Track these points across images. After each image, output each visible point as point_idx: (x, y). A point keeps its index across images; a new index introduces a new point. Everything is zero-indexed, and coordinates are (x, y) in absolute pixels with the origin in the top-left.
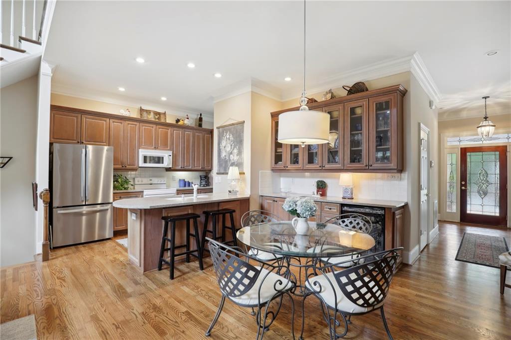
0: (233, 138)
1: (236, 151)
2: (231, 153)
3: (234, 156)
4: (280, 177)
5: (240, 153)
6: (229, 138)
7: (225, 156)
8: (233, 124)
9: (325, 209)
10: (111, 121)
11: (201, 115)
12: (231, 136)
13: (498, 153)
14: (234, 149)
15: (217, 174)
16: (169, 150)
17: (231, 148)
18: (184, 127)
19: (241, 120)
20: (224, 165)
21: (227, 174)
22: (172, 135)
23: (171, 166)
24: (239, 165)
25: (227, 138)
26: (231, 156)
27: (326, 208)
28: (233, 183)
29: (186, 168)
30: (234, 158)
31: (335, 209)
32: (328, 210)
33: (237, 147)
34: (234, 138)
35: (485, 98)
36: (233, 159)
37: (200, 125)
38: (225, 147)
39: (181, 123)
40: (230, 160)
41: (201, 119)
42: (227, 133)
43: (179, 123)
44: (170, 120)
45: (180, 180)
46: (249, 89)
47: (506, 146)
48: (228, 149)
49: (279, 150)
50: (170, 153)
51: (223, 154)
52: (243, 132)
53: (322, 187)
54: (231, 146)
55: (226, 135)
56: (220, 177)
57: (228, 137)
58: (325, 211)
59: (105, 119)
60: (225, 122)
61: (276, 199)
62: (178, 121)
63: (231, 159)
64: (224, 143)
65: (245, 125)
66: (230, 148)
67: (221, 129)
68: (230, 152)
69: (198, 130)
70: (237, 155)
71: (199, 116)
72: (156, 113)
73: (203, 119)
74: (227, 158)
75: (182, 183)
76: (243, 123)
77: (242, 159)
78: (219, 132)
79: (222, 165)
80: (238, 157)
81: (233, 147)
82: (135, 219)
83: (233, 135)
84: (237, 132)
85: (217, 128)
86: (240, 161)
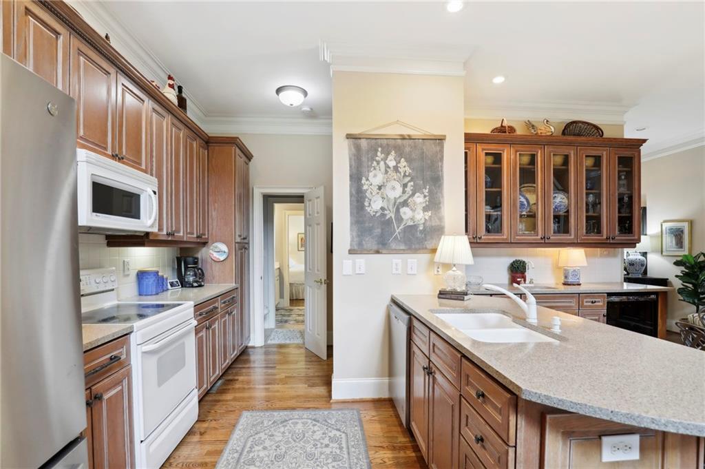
0: (408, 170)
1: (419, 199)
2: (405, 203)
3: (413, 210)
5: (434, 204)
6: (396, 169)
7: (382, 209)
8: (410, 138)
9: (585, 304)
12: (403, 163)
14: (413, 195)
16: (149, 172)
17: (404, 192)
19: (436, 132)
20: (378, 231)
23: (150, 230)
25: (387, 167)
26: (404, 210)
27: (587, 302)
29: (176, 236)
30: (416, 214)
31: (599, 302)
32: (590, 304)
33: (426, 192)
34: (413, 169)
36: (412, 219)
38: (380, 188)
40: (399, 219)
42: (388, 154)
50: (154, 184)
51: (375, 205)
52: (442, 159)
54: (405, 186)
55: (385, 159)
56: (362, 261)
57: (392, 163)
58: (586, 306)
63: (405, 217)
64: (375, 178)
65: (446, 145)
66: (399, 189)
67: (362, 142)
68: (402, 200)
70: (425, 209)
74: (390, 214)
75: (150, 282)
76: (440, 140)
77: (441, 219)
78: (358, 148)
79: (370, 230)
80: (429, 213)
81: (409, 189)
82: (635, 455)
83: (409, 161)
84: (422, 156)
85: (349, 136)
86: (435, 223)
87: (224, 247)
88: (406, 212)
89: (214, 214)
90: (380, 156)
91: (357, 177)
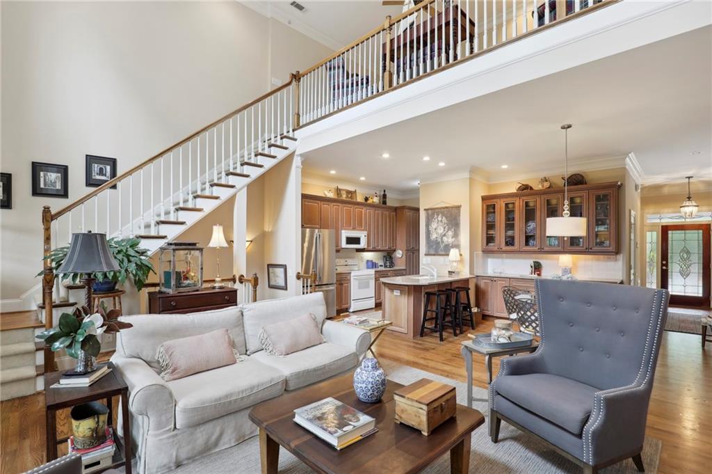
0: (446, 221)
1: (450, 233)
2: (445, 235)
3: (448, 238)
4: (488, 257)
5: (456, 235)
6: (441, 221)
7: (436, 238)
8: (447, 208)
10: (322, 203)
11: (384, 191)
12: (444, 218)
13: (701, 231)
14: (448, 231)
15: (426, 255)
16: (363, 230)
17: (444, 231)
18: (373, 206)
19: (457, 204)
20: (434, 247)
21: (448, 255)
22: (366, 214)
23: (366, 247)
24: (457, 246)
25: (438, 221)
28: (455, 264)
29: (377, 248)
30: (449, 239)
33: (453, 230)
34: (448, 221)
35: (689, 178)
36: (447, 242)
37: (384, 203)
38: (435, 229)
39: (370, 201)
40: (443, 242)
41: (385, 196)
42: (438, 215)
43: (368, 202)
44: (360, 199)
45: (368, 261)
46: (467, 175)
47: (710, 225)
48: (441, 231)
49: (491, 232)
50: (365, 233)
51: (434, 236)
52: (459, 215)
53: (537, 267)
54: (445, 228)
55: (437, 218)
56: (429, 258)
59: (318, 202)
60: (437, 204)
61: (495, 279)
62: (366, 199)
63: (445, 241)
64: (434, 225)
65: (462, 209)
66: (443, 229)
67: (430, 212)
68: (443, 234)
69: (383, 208)
70: (452, 237)
71: (383, 193)
72: (348, 192)
73: (388, 196)
74: (439, 240)
75: (370, 264)
76: (459, 207)
77: (459, 241)
78: (428, 214)
79: (432, 246)
80: (454, 239)
81: (446, 229)
82: (399, 294)
83: (446, 218)
84: (451, 215)
85: (425, 210)
86: (456, 243)
87: (401, 252)
88: (445, 238)
89: (398, 238)
90: (436, 216)
91: (428, 225)
